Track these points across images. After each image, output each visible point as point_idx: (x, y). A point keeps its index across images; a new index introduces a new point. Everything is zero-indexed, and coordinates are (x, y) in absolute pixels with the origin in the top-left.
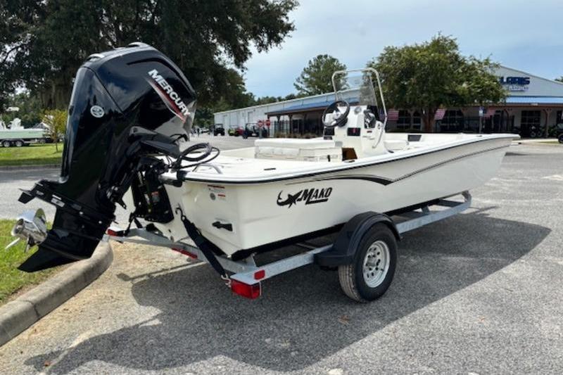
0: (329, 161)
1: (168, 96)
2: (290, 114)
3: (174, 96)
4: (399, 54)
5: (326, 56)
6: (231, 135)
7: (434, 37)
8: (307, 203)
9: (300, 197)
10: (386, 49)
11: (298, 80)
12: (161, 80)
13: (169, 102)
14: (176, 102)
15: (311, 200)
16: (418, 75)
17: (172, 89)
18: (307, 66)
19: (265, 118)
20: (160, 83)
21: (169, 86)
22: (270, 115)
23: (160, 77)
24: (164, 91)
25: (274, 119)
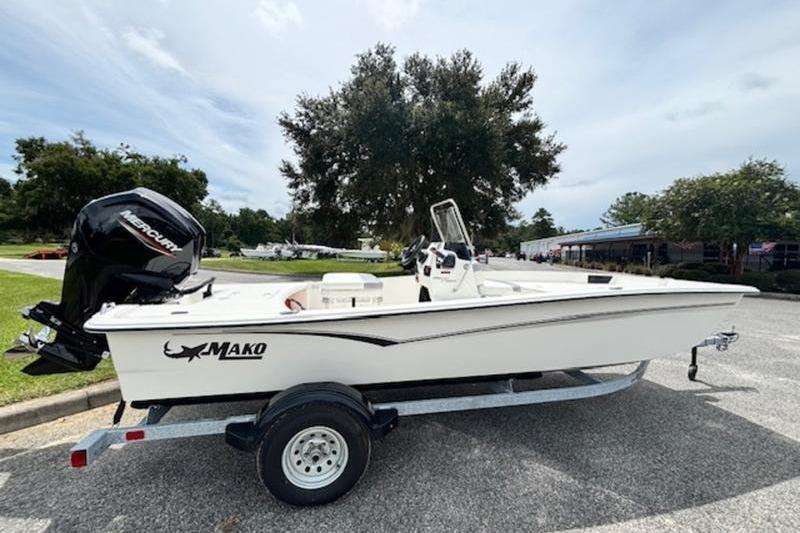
0: (354, 305)
1: (145, 234)
2: (580, 245)
3: (152, 233)
4: (691, 185)
5: (635, 194)
6: (531, 260)
7: (744, 163)
8: (221, 358)
9: (206, 350)
10: (675, 181)
11: (604, 215)
12: (134, 219)
13: (147, 240)
14: (157, 239)
15: (227, 355)
16: (716, 205)
17: (149, 228)
18: (615, 203)
19: (559, 247)
20: (133, 222)
21: (145, 224)
22: (563, 245)
23: (134, 216)
24: (140, 231)
25: (567, 248)
